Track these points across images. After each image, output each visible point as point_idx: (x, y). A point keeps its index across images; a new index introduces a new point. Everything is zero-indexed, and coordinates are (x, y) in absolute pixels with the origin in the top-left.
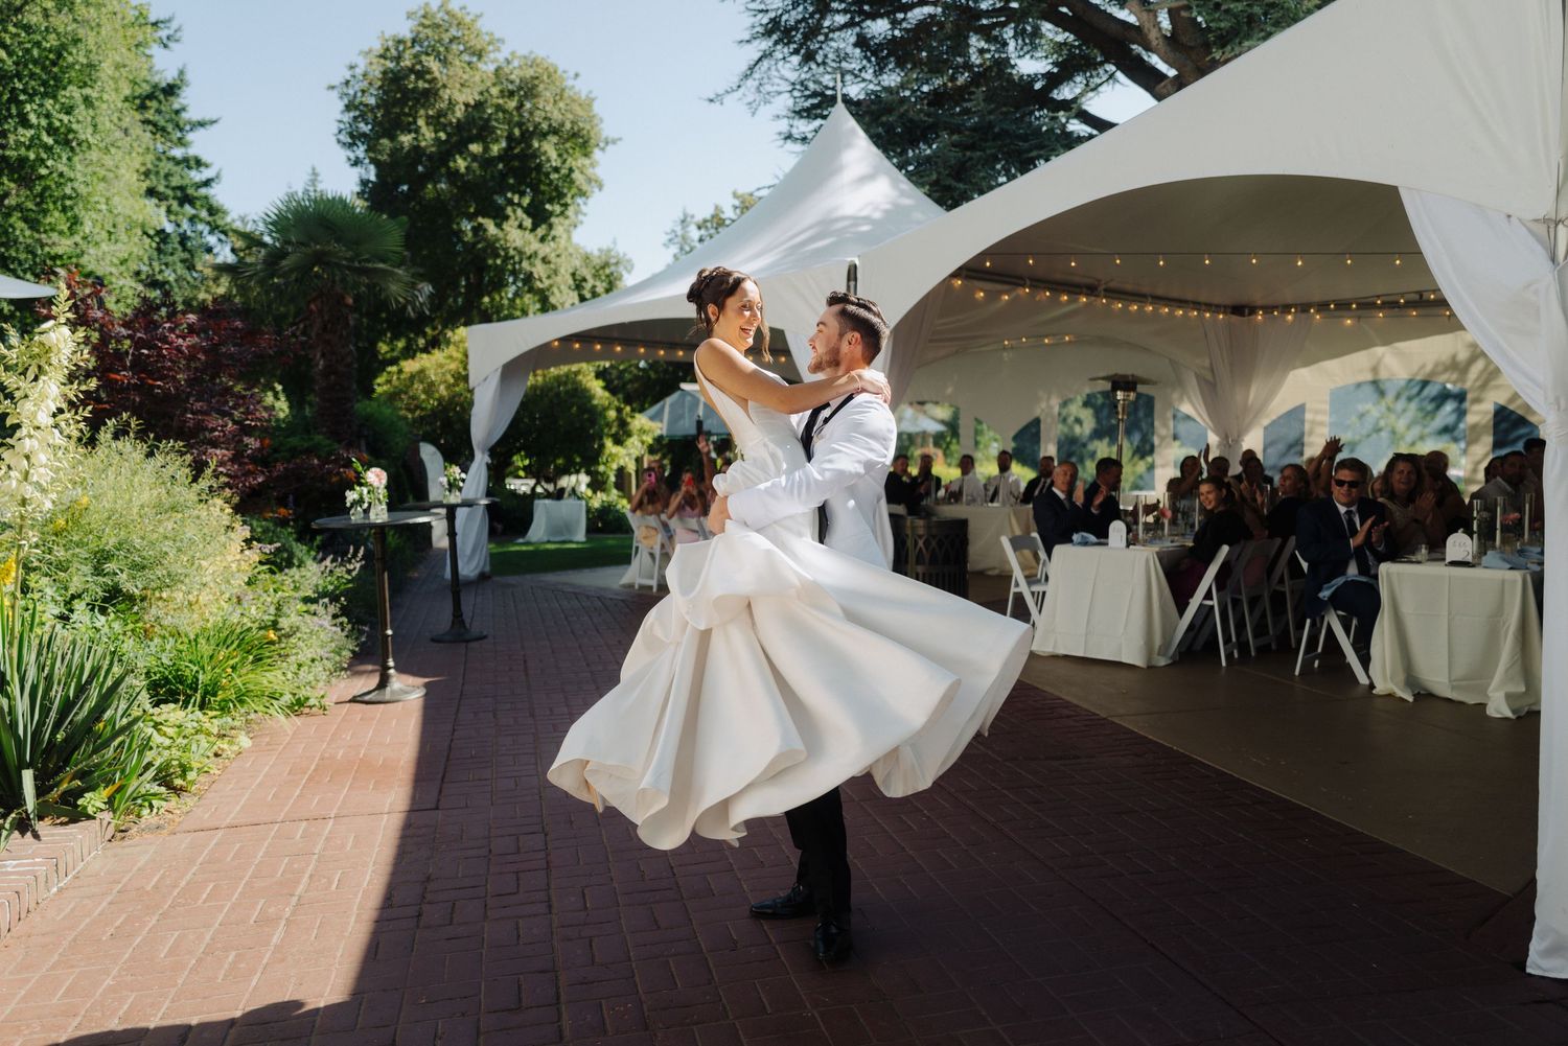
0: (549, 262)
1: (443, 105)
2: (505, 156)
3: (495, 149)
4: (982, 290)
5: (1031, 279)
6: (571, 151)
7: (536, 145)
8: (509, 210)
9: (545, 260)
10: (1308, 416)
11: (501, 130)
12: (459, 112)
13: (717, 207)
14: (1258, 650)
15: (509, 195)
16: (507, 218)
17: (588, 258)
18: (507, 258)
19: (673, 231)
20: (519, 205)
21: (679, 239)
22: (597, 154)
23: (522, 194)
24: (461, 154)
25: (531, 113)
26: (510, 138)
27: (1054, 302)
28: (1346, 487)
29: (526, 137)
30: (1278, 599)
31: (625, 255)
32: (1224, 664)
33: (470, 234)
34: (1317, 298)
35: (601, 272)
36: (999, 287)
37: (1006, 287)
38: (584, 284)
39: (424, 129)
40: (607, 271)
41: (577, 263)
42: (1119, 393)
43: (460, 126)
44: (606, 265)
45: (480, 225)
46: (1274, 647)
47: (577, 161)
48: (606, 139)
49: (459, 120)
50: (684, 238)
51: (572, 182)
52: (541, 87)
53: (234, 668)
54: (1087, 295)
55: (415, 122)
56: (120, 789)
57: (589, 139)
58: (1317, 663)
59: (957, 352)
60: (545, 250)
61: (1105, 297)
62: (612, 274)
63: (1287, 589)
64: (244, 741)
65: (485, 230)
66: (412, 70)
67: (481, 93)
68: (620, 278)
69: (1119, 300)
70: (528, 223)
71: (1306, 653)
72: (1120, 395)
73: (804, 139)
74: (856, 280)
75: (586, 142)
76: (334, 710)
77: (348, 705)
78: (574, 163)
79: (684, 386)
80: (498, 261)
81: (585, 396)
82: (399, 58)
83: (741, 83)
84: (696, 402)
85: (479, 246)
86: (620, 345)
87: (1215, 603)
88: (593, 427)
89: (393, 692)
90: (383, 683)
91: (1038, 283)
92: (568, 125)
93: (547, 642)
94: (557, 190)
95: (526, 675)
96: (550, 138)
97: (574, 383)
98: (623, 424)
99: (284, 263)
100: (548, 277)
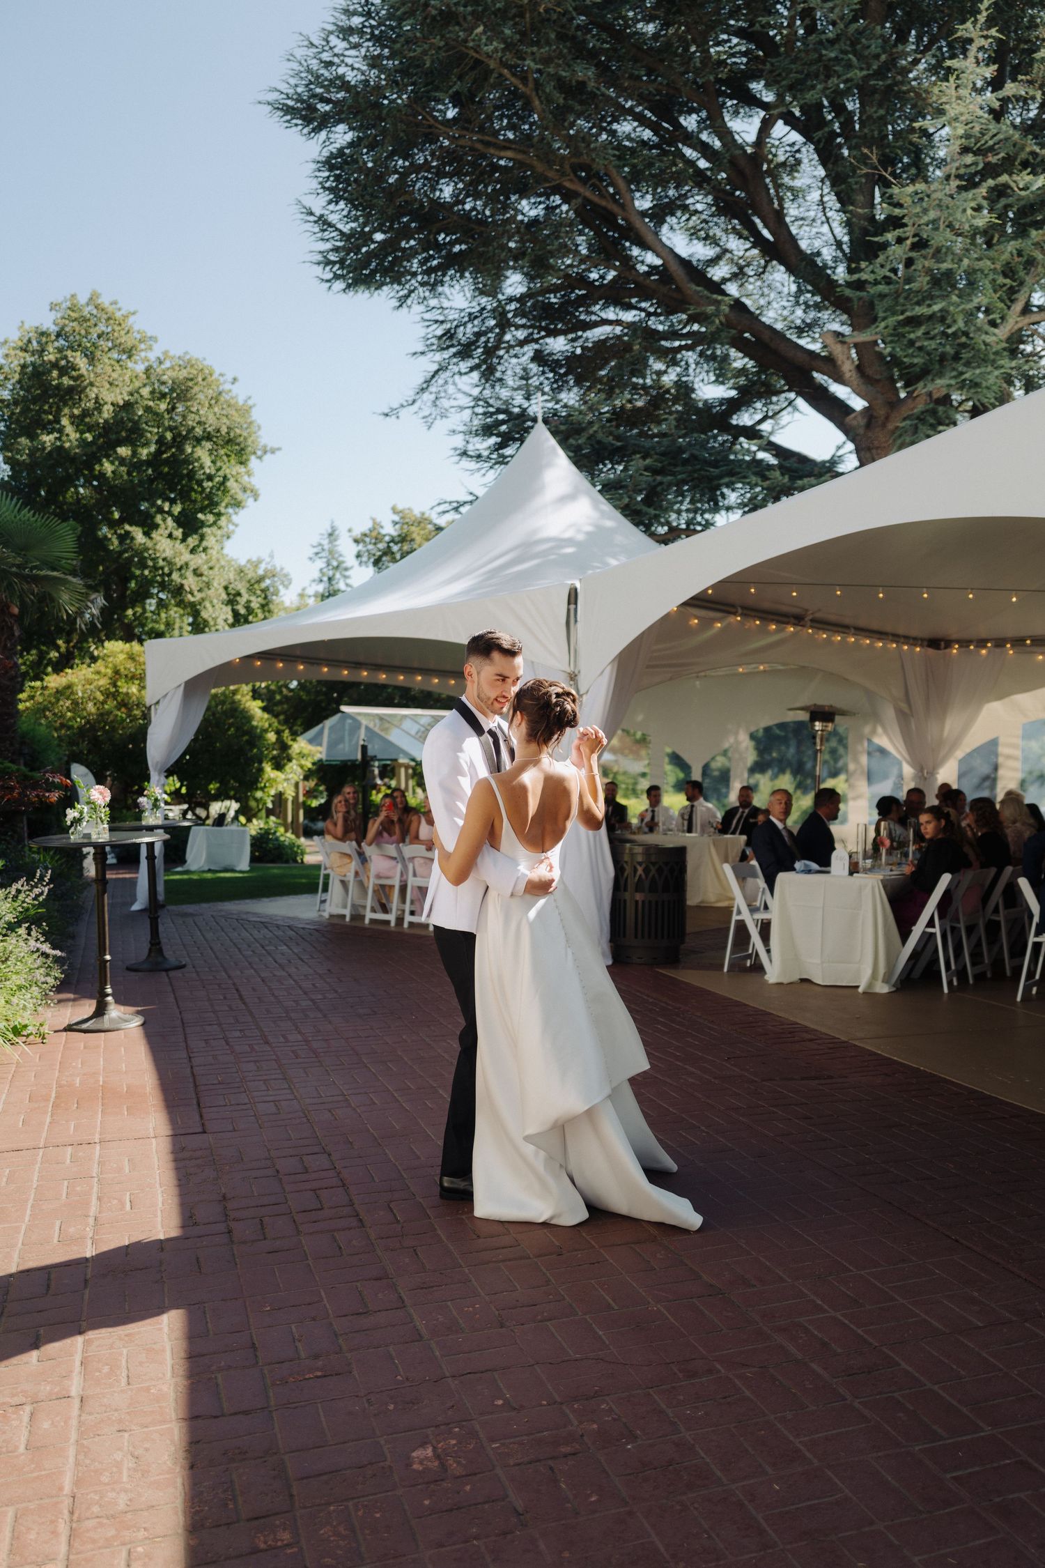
0: (201, 575)
1: (91, 405)
2: (154, 460)
3: (144, 453)
4: (697, 617)
5: (743, 608)
6: (226, 458)
7: (189, 450)
8: (158, 518)
9: (197, 573)
10: (1001, 750)
11: (152, 433)
12: (107, 413)
13: (376, 522)
14: (976, 977)
15: (159, 502)
16: (157, 526)
17: (242, 571)
18: (155, 568)
19: (320, 545)
20: (169, 513)
21: (326, 554)
22: (253, 462)
23: (173, 502)
24: (107, 457)
25: (184, 417)
26: (161, 441)
27: (763, 631)
29: (179, 440)
30: (994, 927)
31: (282, 569)
32: (946, 991)
33: (116, 542)
34: (1011, 633)
35: (256, 586)
36: (711, 614)
37: (719, 615)
38: (238, 598)
39: (69, 429)
40: (263, 585)
41: (232, 576)
42: (817, 723)
43: (107, 428)
44: (261, 579)
45: (128, 533)
46: (990, 975)
47: (231, 469)
48: (265, 446)
49: (106, 421)
50: (331, 552)
51: (226, 491)
52: (196, 389)
54: (794, 625)
55: (57, 421)
57: (246, 446)
58: (1034, 990)
59: (671, 679)
60: (198, 560)
61: (811, 627)
62: (268, 588)
63: (1001, 918)
65: (133, 539)
66: (55, 365)
67: (131, 394)
68: (276, 593)
69: (824, 630)
70: (179, 533)
71: (1027, 980)
72: (818, 726)
73: (479, 456)
74: (576, 603)
75: (242, 449)
76: (52, 1039)
77: (65, 1033)
78: (228, 471)
79: (344, 708)
80: (146, 572)
81: (245, 717)
82: (42, 351)
83: (418, 397)
84: (357, 725)
85: (126, 555)
86: (302, 663)
87: (937, 930)
88: (251, 750)
89: (111, 1020)
90: (100, 1011)
91: (750, 611)
92: (224, 430)
93: (252, 971)
94: (209, 497)
95: (244, 1003)
96: (204, 443)
97: (233, 702)
98: (284, 747)
100: (200, 591)
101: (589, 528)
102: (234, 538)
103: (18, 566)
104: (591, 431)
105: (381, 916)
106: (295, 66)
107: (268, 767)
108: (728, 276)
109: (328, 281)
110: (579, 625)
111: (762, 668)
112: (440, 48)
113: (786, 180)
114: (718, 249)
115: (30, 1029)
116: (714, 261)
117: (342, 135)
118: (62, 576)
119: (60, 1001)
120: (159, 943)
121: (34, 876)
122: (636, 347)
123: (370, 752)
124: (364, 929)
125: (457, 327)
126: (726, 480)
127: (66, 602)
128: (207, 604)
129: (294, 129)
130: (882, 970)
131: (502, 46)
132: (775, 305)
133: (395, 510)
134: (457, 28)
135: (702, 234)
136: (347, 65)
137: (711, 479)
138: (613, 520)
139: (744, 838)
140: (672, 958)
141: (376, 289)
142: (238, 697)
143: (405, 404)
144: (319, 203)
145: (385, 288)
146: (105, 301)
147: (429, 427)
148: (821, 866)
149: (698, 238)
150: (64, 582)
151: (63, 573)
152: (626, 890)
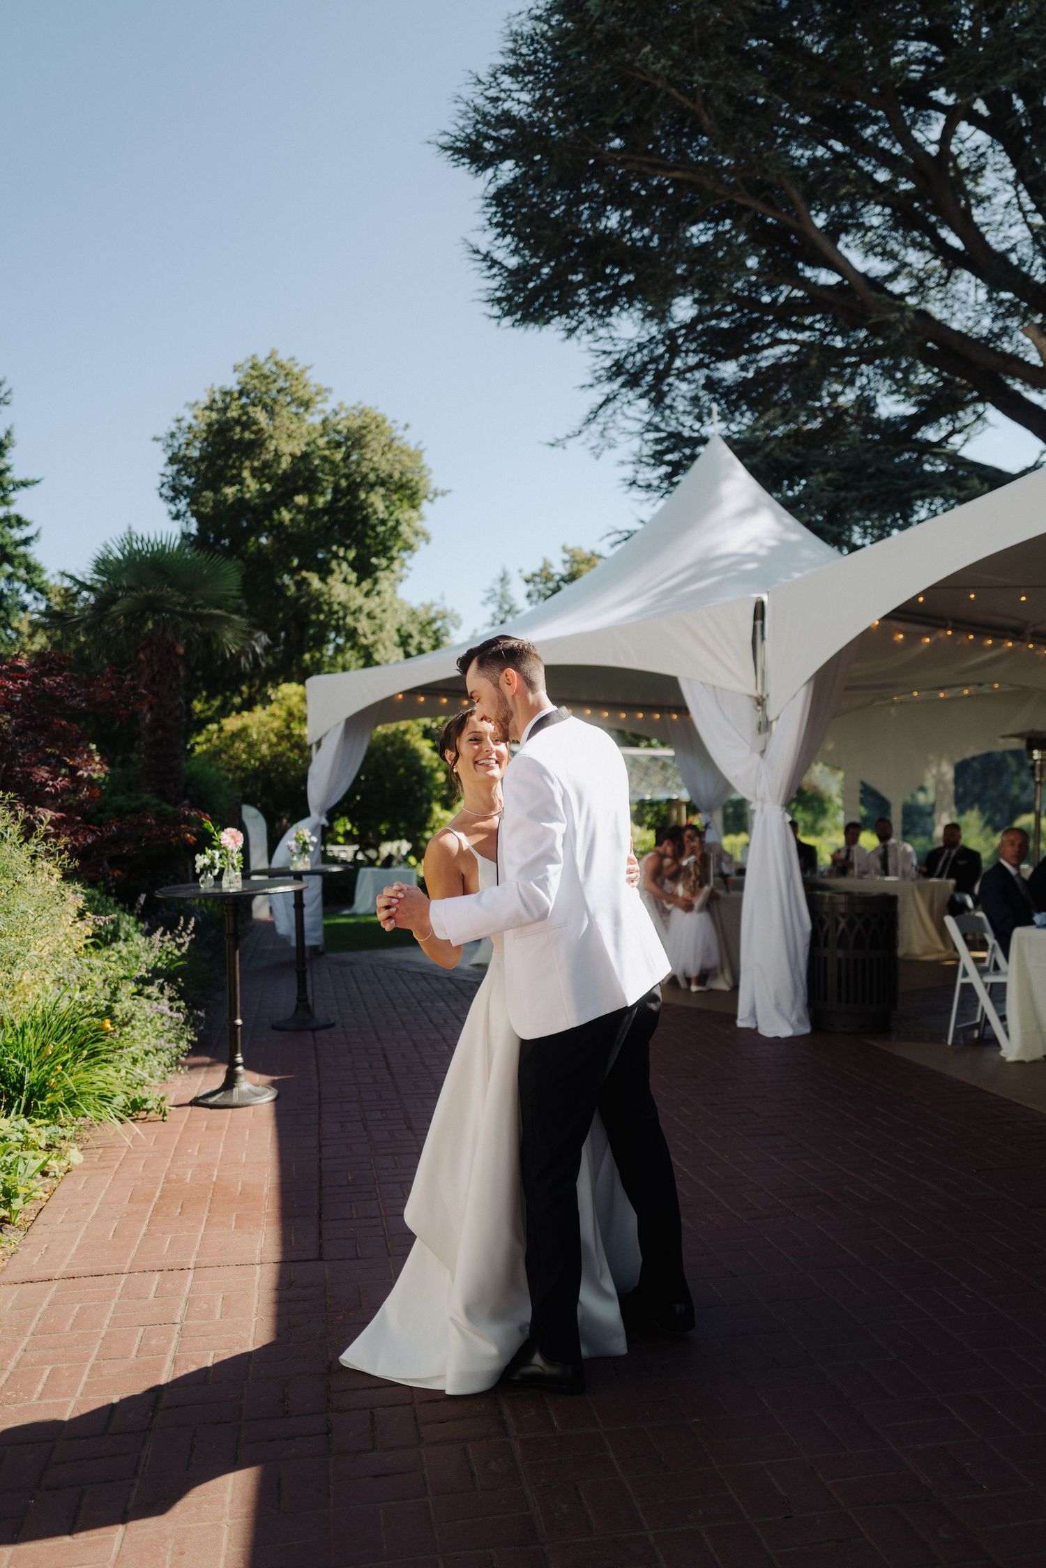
0: (374, 618)
1: (270, 457)
2: (330, 508)
3: (321, 501)
4: (901, 632)
5: (954, 620)
6: (398, 503)
7: (363, 496)
8: (334, 564)
9: (370, 616)
11: (328, 482)
12: (285, 464)
13: (545, 561)
15: (334, 548)
16: (331, 572)
17: (414, 613)
18: (332, 613)
19: (492, 590)
21: (498, 598)
22: (425, 506)
23: (347, 548)
24: (286, 506)
25: (358, 465)
26: (336, 489)
27: (977, 647)
29: (353, 488)
31: (453, 610)
33: (293, 588)
35: (427, 628)
36: (917, 628)
37: (927, 629)
38: (409, 641)
39: (249, 481)
40: (435, 626)
41: (404, 618)
42: (1035, 752)
43: (285, 478)
44: (432, 621)
45: (304, 579)
47: (404, 514)
48: (436, 490)
49: (284, 472)
50: (502, 596)
51: (399, 535)
52: (369, 437)
53: (64, 1064)
54: (1012, 640)
55: (240, 474)
57: (418, 490)
60: (371, 604)
61: (1032, 642)
62: (438, 630)
64: (75, 1156)
65: (309, 584)
66: (238, 421)
67: (308, 445)
68: (447, 634)
70: (353, 577)
72: (1036, 755)
73: (649, 486)
74: (763, 618)
75: (415, 493)
76: (174, 1114)
77: (190, 1108)
78: (401, 517)
80: (322, 617)
81: (414, 757)
82: (225, 409)
83: (584, 428)
85: (303, 600)
88: (420, 790)
89: (241, 1094)
90: (230, 1082)
91: (961, 625)
92: (396, 475)
93: (404, 1033)
94: (383, 543)
95: (391, 1074)
96: (377, 488)
97: (402, 743)
99: (114, 608)
100: (373, 633)
101: (772, 543)
103: (185, 605)
104: (767, 449)
106: (463, 107)
107: (437, 808)
108: (907, 291)
109: (498, 317)
110: (767, 642)
111: (966, 692)
112: (606, 73)
113: (970, 186)
114: (896, 264)
115: (149, 1106)
116: (892, 276)
117: (508, 170)
118: (226, 615)
119: (192, 1067)
120: (306, 999)
121: (178, 924)
122: (814, 362)
125: (626, 357)
126: (918, 492)
127: (230, 642)
128: (380, 646)
129: (462, 168)
131: (670, 63)
132: (959, 315)
133: (565, 550)
134: (623, 50)
135: (879, 250)
136: (513, 100)
137: (898, 493)
138: (797, 533)
139: (952, 882)
140: (882, 1026)
141: (545, 324)
142: (408, 737)
143: (571, 434)
144: (487, 240)
145: (553, 321)
146: (283, 357)
147: (598, 457)
149: (875, 255)
150: (227, 621)
151: (227, 611)
152: (826, 945)
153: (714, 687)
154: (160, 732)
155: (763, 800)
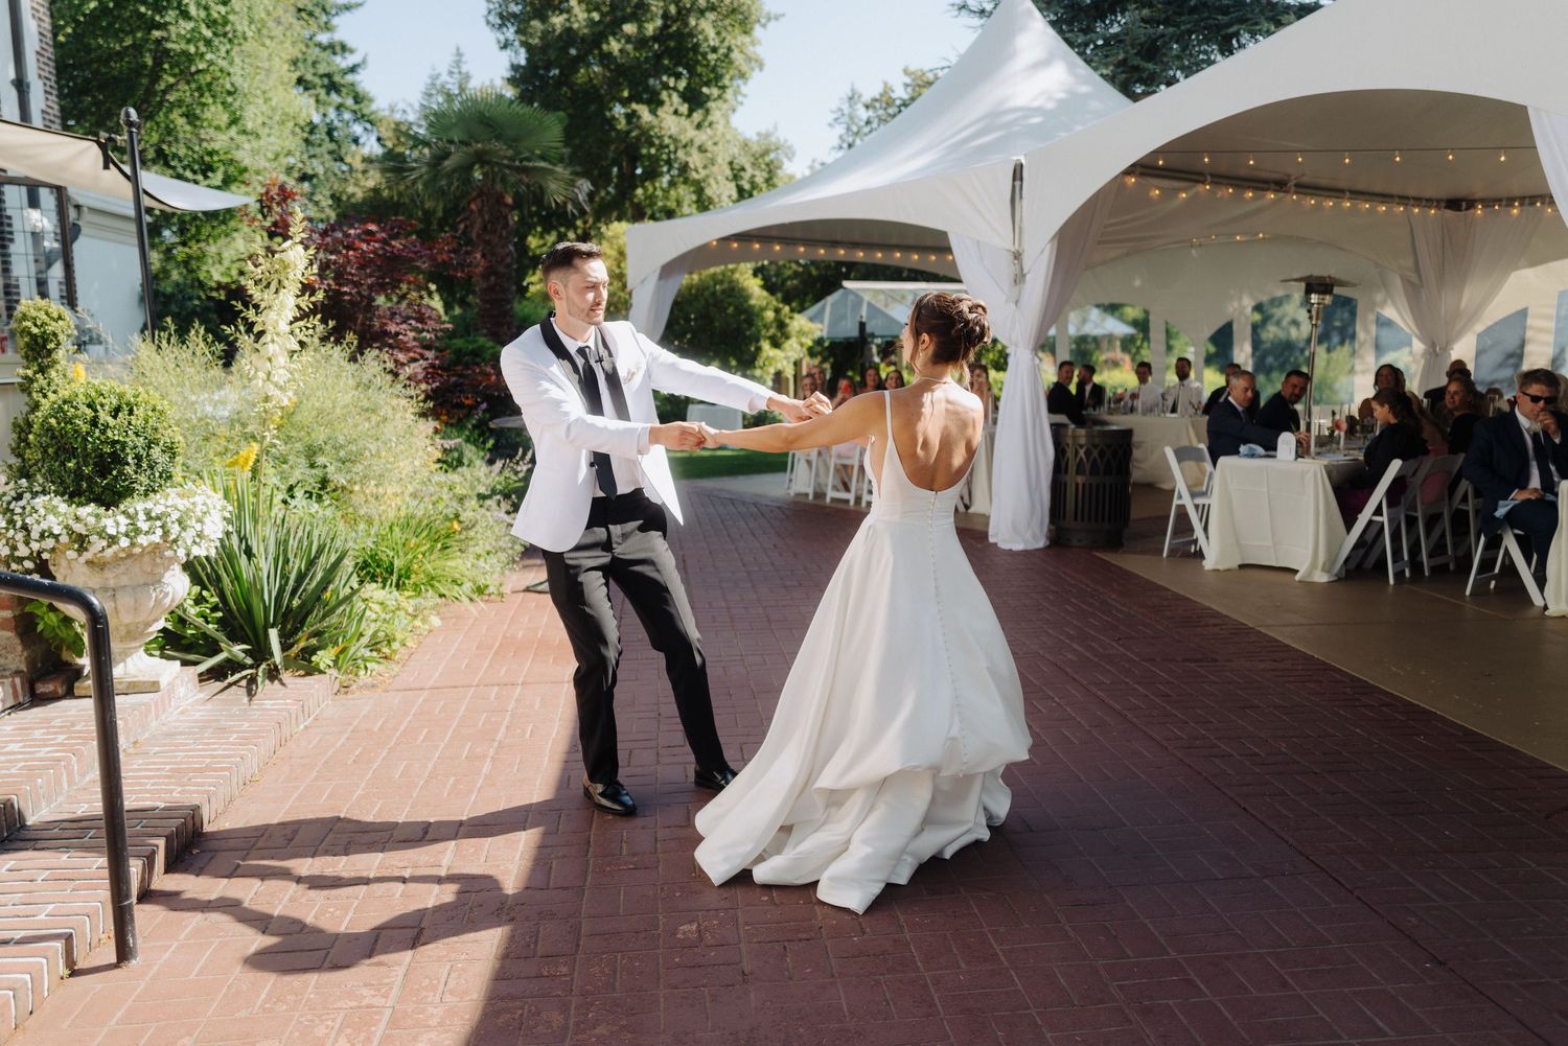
0: (706, 151)
2: (661, 36)
3: (650, 29)
4: (1158, 188)
5: (1212, 175)
6: (730, 28)
7: (693, 22)
8: (664, 95)
9: (702, 149)
10: (1530, 322)
11: (657, 8)
13: (886, 85)
14: (1433, 569)
15: (665, 78)
16: (661, 103)
17: (746, 145)
18: (662, 147)
19: (840, 110)
20: (675, 89)
21: (846, 119)
22: (758, 31)
23: (677, 76)
24: (615, 35)
26: (666, 16)
27: (1237, 200)
28: (1542, 403)
29: (683, 14)
30: (1460, 519)
31: (786, 141)
32: (1392, 581)
33: (624, 121)
35: (760, 160)
36: (1176, 184)
37: (1183, 186)
38: (743, 174)
39: (578, 9)
41: (736, 151)
42: (1313, 296)
43: (614, 5)
44: (766, 152)
45: (634, 112)
46: (1452, 567)
47: (736, 39)
48: (769, 14)
51: (731, 62)
53: (422, 554)
54: (1274, 192)
55: (567, 1)
56: (343, 651)
57: (750, 15)
58: (1492, 585)
59: (1127, 255)
60: (701, 137)
61: (1296, 193)
62: (772, 162)
63: (1470, 508)
65: (639, 117)
68: (780, 166)
69: (1312, 195)
70: (684, 108)
71: (1479, 573)
72: (1314, 298)
73: (982, 12)
74: (1021, 179)
75: (746, 18)
76: (510, 597)
77: (523, 593)
78: (733, 42)
79: (847, 284)
80: (653, 151)
81: (742, 296)
84: (859, 301)
85: (633, 134)
86: (779, 243)
87: (1384, 519)
88: (749, 328)
91: (1221, 178)
94: (714, 70)
96: (708, 14)
97: (731, 282)
98: (781, 325)
99: (446, 163)
100: (705, 167)
101: (1062, 95)
102: (740, 109)
103: (512, 159)
105: (843, 495)
107: (766, 345)
110: (1025, 202)
115: (491, 589)
118: (550, 167)
121: (516, 454)
123: (869, 329)
124: (825, 507)
127: (556, 192)
128: (712, 181)
130: (1322, 558)
137: (1219, 27)
140: (1115, 542)
142: (737, 276)
148: (1266, 449)
150: (552, 172)
151: (550, 163)
152: (1066, 472)
153: (978, 242)
154: (493, 278)
155: (1016, 345)
